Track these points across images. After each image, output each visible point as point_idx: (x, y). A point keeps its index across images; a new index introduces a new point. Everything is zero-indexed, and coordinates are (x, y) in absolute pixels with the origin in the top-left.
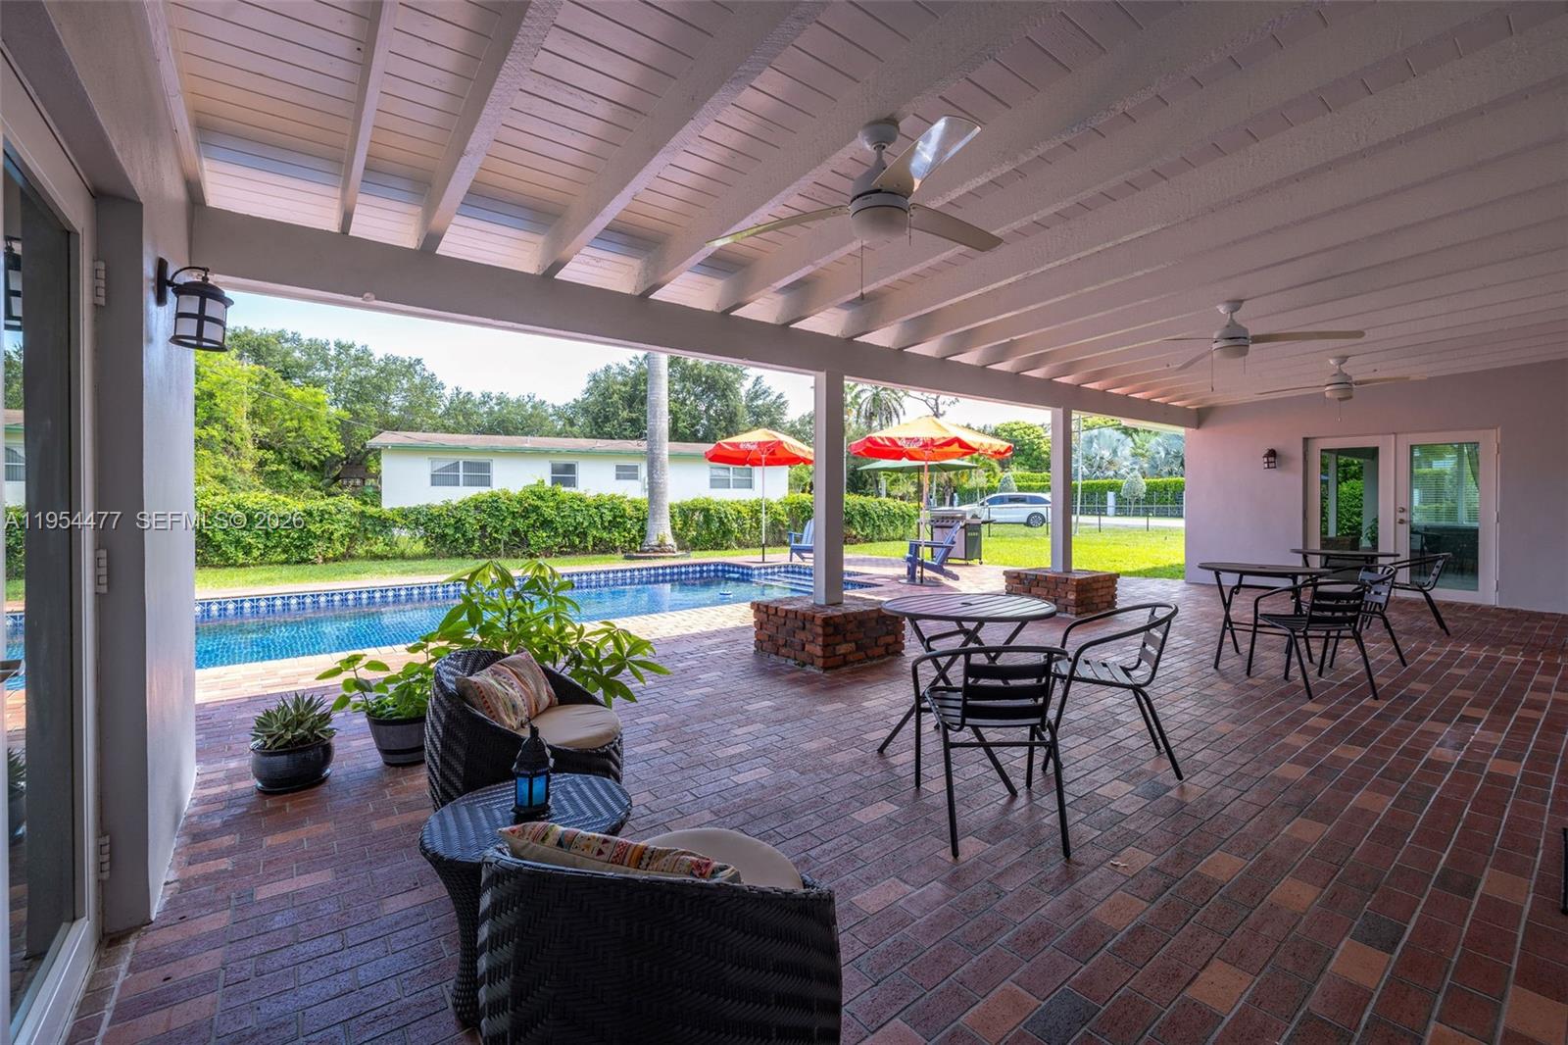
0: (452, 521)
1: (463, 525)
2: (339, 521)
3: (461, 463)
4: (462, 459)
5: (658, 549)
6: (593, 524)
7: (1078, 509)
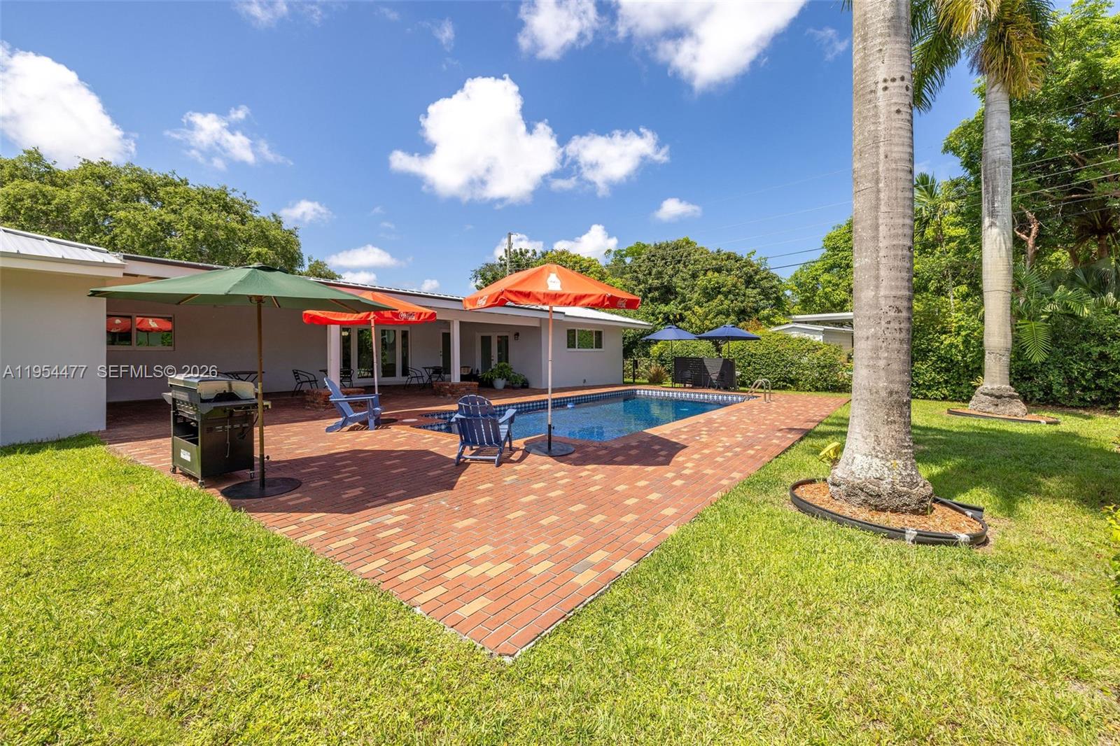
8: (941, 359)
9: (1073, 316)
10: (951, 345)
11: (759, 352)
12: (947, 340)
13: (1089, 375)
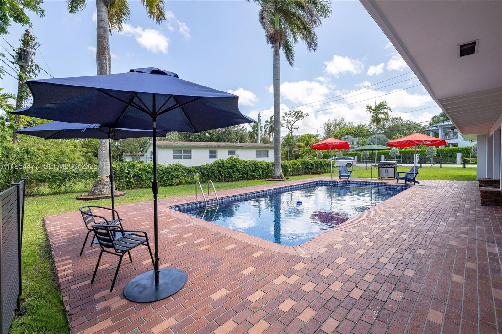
0: (211, 170)
1: (214, 171)
2: (180, 171)
3: (182, 151)
4: (182, 150)
5: (281, 177)
6: (250, 170)
7: (376, 161)
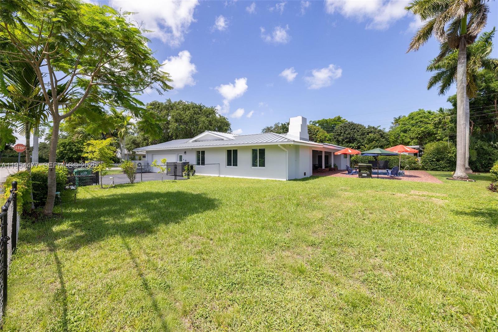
8: (448, 160)
9: (483, 148)
10: (451, 157)
11: (392, 159)
12: (450, 155)
13: (487, 163)
